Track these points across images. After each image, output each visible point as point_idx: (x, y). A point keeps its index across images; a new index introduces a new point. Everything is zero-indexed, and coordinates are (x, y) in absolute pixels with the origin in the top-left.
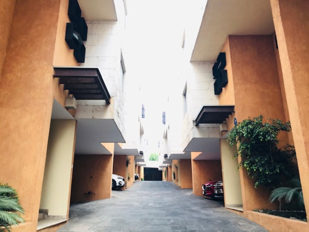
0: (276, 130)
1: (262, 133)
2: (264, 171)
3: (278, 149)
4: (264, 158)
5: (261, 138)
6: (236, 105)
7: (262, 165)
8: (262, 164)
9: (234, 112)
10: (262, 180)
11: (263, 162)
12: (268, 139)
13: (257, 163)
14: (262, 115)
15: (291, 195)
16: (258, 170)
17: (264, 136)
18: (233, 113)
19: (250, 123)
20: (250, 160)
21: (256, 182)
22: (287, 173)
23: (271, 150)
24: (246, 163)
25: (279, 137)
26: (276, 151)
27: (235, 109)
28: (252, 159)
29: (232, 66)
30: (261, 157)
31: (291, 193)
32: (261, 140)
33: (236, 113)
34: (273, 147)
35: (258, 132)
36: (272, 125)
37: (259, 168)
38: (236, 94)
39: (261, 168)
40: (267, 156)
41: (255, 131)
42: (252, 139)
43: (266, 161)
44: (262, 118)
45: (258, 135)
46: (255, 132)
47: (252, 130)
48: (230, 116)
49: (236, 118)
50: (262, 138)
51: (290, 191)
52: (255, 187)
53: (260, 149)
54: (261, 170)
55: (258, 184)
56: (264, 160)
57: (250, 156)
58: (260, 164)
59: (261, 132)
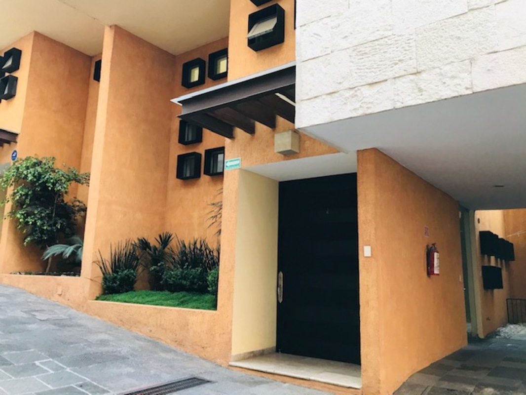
0: (69, 180)
1: (52, 181)
2: (43, 225)
3: (65, 202)
4: (45, 210)
5: (49, 186)
6: (21, 134)
7: (41, 219)
8: (41, 217)
9: (16, 142)
10: (37, 235)
11: (43, 215)
12: (58, 189)
13: (34, 214)
14: (54, 156)
15: (70, 251)
16: (34, 223)
17: (54, 184)
18: (12, 143)
19: (39, 163)
20: (27, 211)
21: (27, 237)
22: (67, 229)
23: (55, 202)
24: (20, 212)
25: (70, 189)
26: (62, 204)
27: (19, 139)
28: (29, 209)
29: (29, 76)
30: (42, 208)
31: (69, 250)
32: (50, 188)
33: (18, 144)
34: (59, 199)
35: (47, 179)
36: (67, 173)
37: (37, 221)
38: (25, 119)
39: (39, 221)
40: (50, 208)
41: (43, 176)
42: (37, 184)
43: (47, 214)
44: (54, 160)
45: (47, 182)
46: (44, 178)
47: (40, 174)
48: (6, 145)
49: (17, 151)
50: (52, 186)
51: (69, 248)
52: (25, 243)
53: (42, 199)
54: (38, 224)
55: (29, 241)
56: (46, 213)
57: (28, 205)
58: (39, 217)
59: (52, 179)
